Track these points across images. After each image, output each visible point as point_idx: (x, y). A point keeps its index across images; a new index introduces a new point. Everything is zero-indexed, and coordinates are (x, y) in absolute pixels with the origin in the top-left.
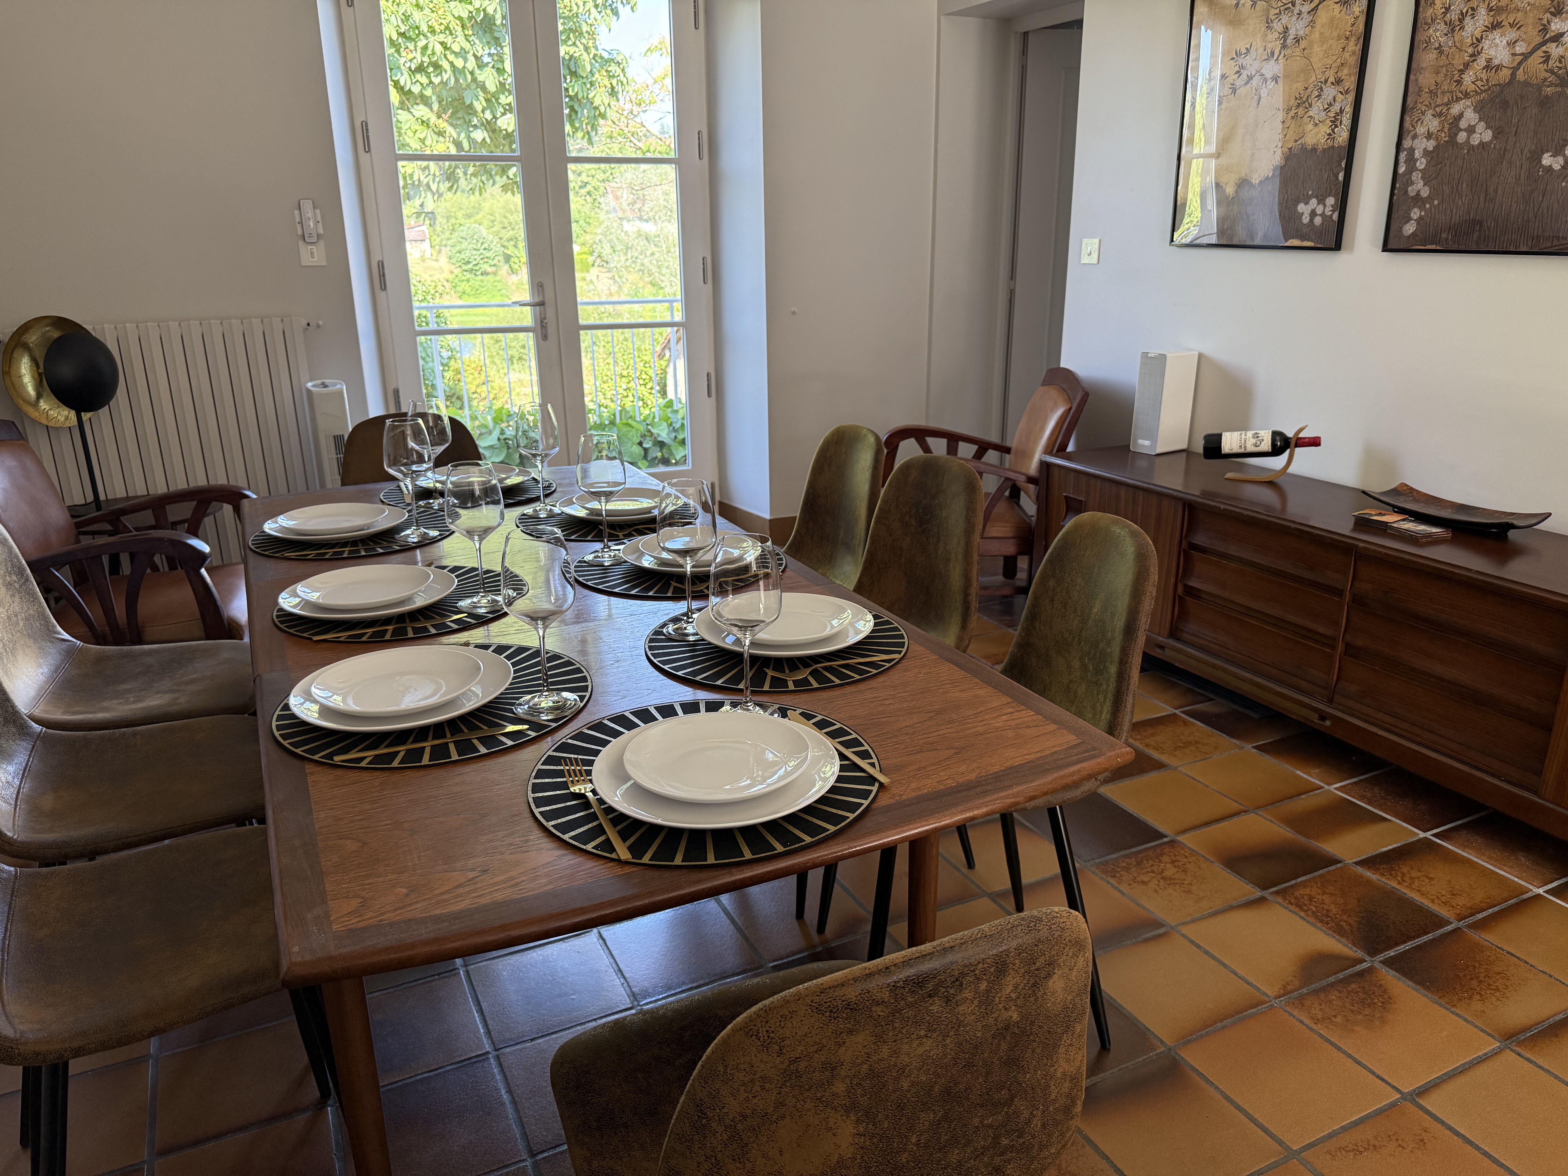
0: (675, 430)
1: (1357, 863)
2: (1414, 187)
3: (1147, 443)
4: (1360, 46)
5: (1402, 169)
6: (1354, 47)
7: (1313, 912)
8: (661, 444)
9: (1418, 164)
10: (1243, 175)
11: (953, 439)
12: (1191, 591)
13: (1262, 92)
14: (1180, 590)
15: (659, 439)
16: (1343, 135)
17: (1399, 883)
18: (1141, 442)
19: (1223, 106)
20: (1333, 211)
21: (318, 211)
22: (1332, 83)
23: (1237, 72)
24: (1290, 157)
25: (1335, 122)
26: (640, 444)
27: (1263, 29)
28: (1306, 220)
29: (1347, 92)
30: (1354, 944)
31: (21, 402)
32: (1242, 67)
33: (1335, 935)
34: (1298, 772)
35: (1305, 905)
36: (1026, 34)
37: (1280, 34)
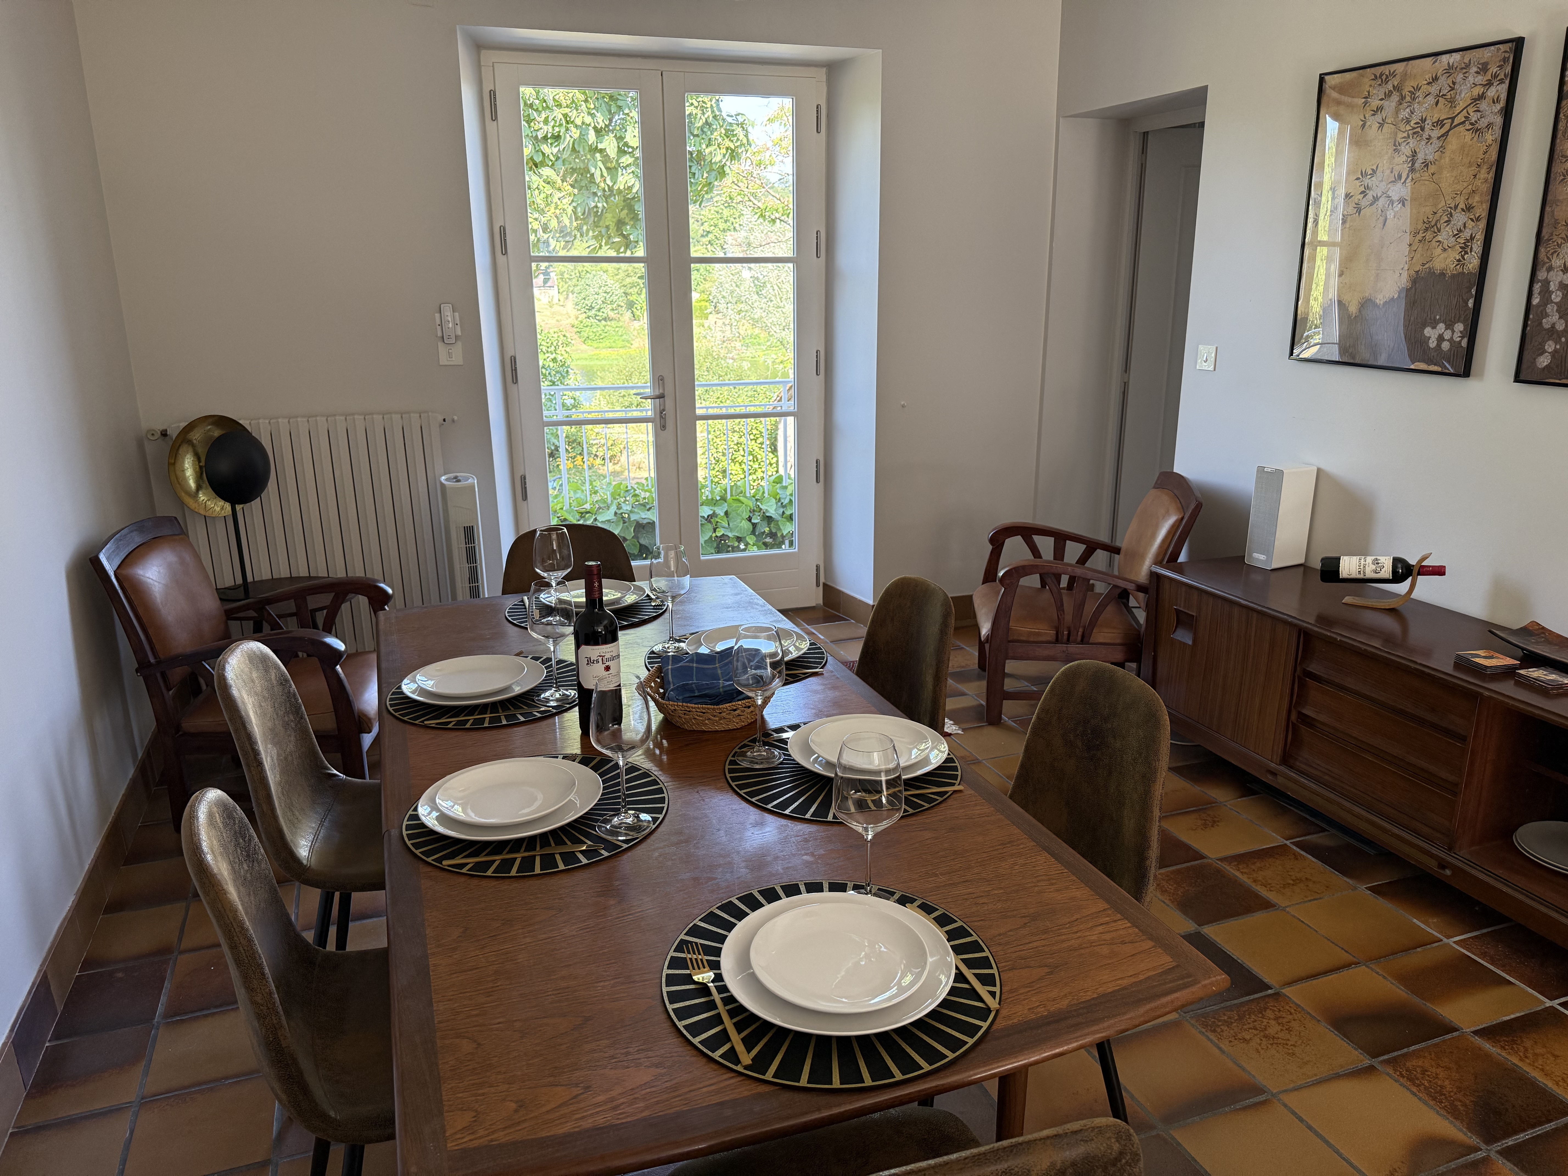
0: (783, 506)
1: (1475, 1033)
2: (1549, 319)
3: (1262, 557)
4: (1492, 175)
5: (1536, 301)
6: (1486, 175)
7: (1425, 1088)
8: (769, 519)
9: (1553, 296)
10: (1367, 295)
11: (1061, 538)
12: (1303, 718)
13: (1388, 213)
14: (1294, 717)
15: (767, 514)
16: (1473, 262)
17: (1521, 1060)
18: (1256, 555)
19: (1347, 225)
20: (1462, 337)
21: (457, 314)
22: (1463, 210)
23: (1362, 192)
24: (1416, 280)
25: (1465, 249)
26: (750, 519)
27: (1391, 151)
28: (1433, 344)
29: (1478, 219)
30: (1469, 1129)
31: (183, 494)
32: (1368, 188)
33: (1449, 1116)
34: (1415, 920)
35: (1418, 1079)
36: (1145, 134)
37: (1408, 157)
